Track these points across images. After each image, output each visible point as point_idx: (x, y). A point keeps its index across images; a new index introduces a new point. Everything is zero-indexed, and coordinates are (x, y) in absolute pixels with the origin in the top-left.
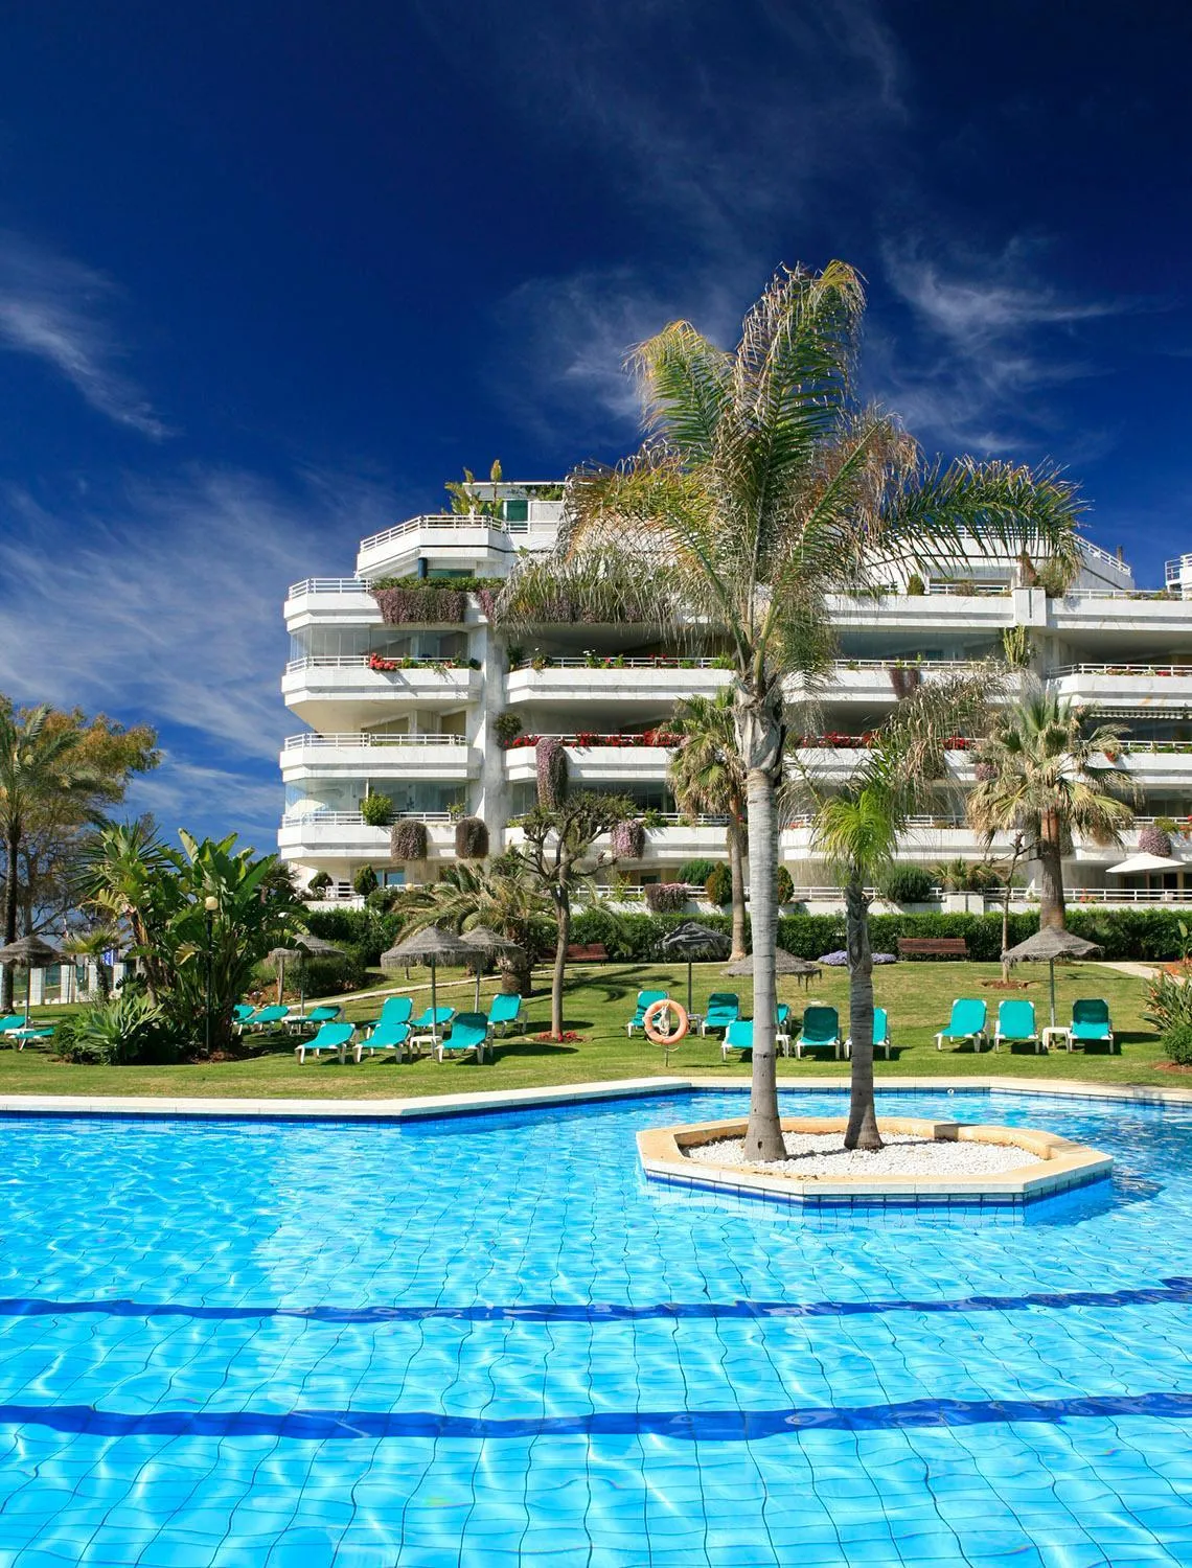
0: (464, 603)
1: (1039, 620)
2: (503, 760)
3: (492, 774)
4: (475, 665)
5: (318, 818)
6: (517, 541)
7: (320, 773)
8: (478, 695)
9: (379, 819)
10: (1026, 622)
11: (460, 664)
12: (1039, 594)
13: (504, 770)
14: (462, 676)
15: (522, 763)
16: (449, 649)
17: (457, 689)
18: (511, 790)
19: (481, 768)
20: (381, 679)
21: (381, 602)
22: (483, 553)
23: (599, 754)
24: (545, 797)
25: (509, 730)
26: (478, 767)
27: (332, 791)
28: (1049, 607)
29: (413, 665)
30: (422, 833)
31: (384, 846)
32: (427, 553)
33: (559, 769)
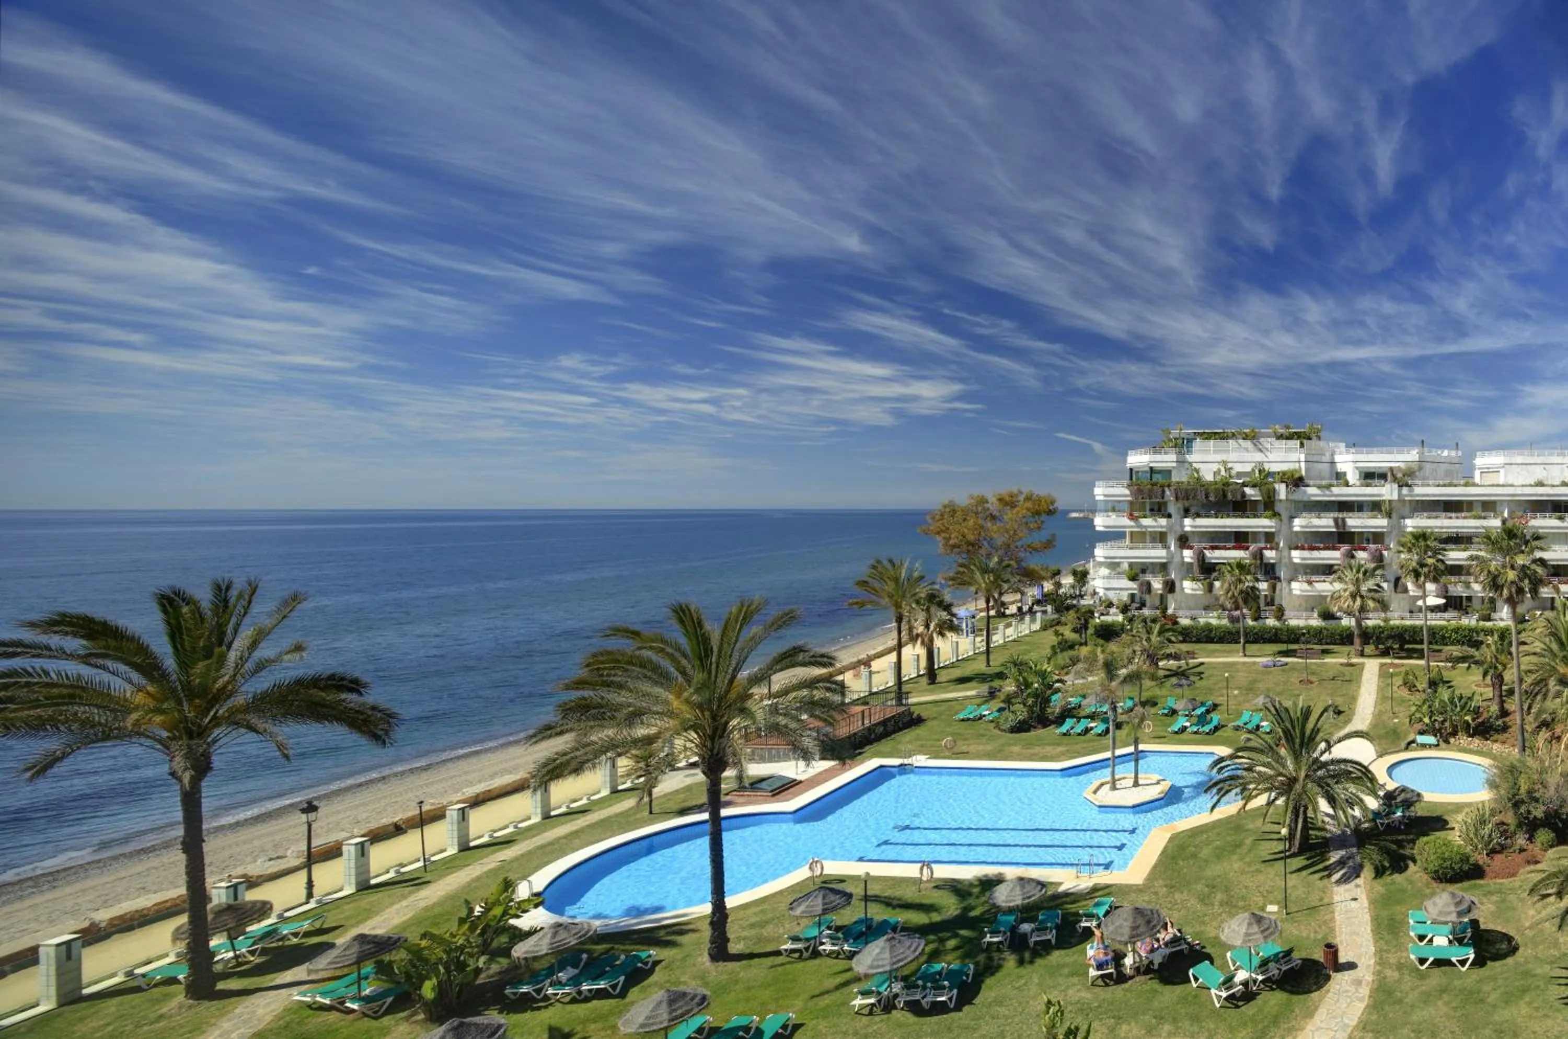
0: (1163, 492)
1: (1395, 497)
2: (1182, 553)
3: (1177, 559)
4: (1169, 516)
5: (1108, 578)
6: (1189, 458)
7: (1109, 560)
8: (1170, 528)
9: (1133, 578)
10: (1389, 498)
11: (1163, 516)
12: (1396, 486)
13: (1183, 558)
14: (1163, 521)
15: (1188, 555)
16: (1159, 510)
17: (1162, 527)
18: (1185, 567)
19: (1173, 558)
20: (1132, 523)
21: (1131, 491)
22: (1174, 465)
23: (1218, 553)
24: (1196, 568)
25: (1184, 541)
26: (1171, 556)
27: (1113, 565)
28: (1400, 492)
29: (1145, 517)
30: (1149, 584)
31: (1135, 589)
32: (1151, 465)
33: (1201, 558)
